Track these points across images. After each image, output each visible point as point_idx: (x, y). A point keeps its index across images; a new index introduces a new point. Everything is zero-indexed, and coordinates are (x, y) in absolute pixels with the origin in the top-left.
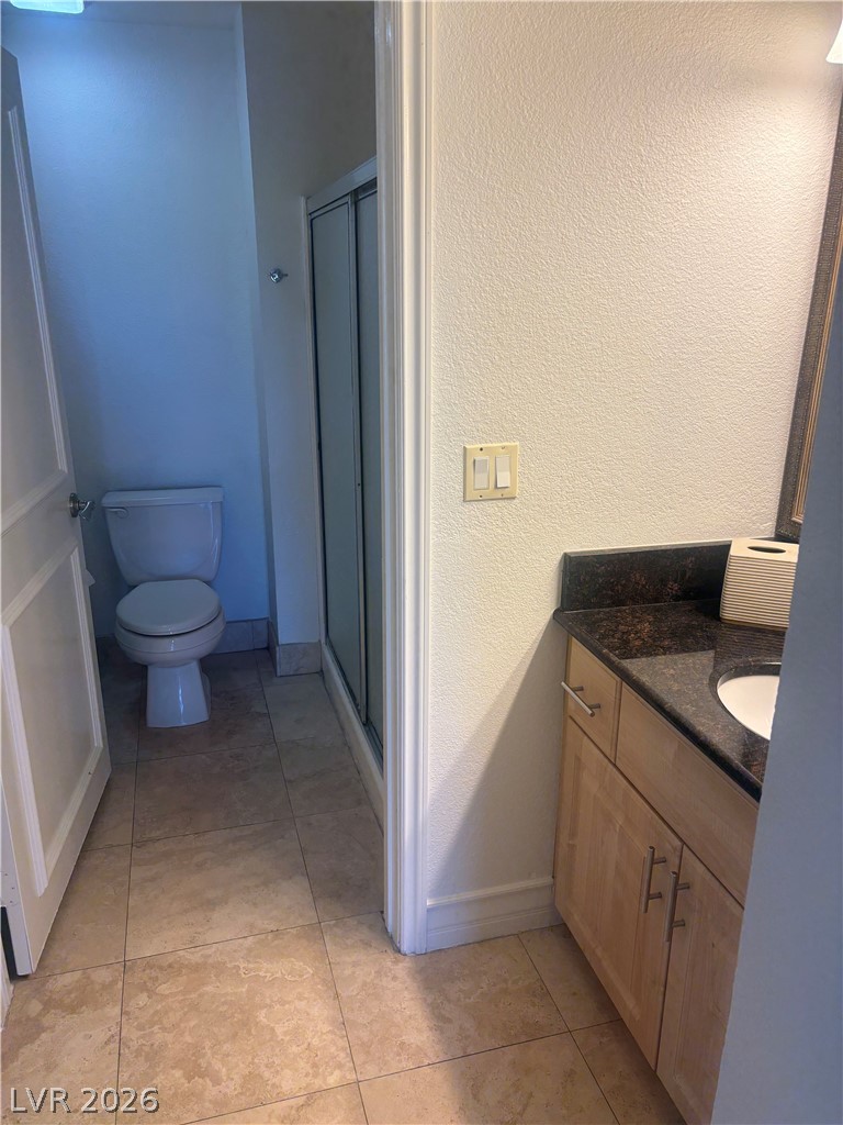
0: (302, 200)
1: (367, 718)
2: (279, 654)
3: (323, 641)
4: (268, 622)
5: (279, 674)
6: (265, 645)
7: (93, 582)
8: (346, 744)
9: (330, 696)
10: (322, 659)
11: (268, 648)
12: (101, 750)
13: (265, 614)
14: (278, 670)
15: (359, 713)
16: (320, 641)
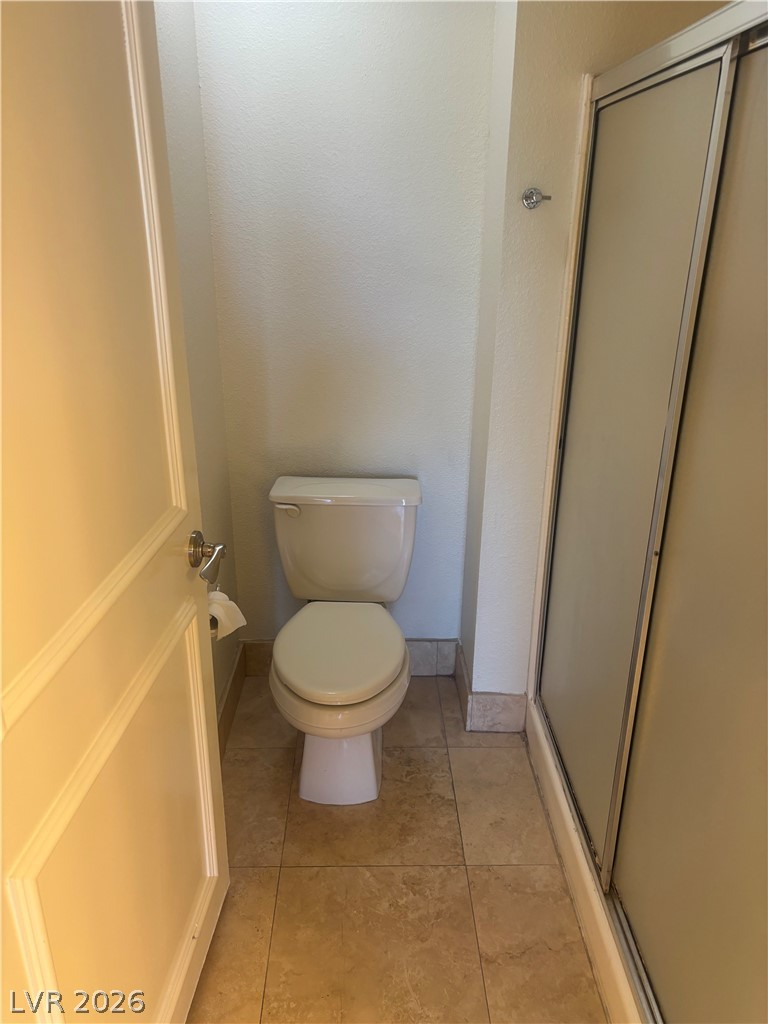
0: (586, 80)
1: (612, 886)
2: (472, 704)
3: (531, 695)
4: (457, 645)
5: (468, 728)
6: (451, 672)
7: (243, 622)
8: (566, 890)
9: (538, 781)
10: (527, 717)
11: (453, 677)
12: (215, 880)
13: (455, 634)
14: (468, 723)
15: (599, 876)
16: (526, 694)
